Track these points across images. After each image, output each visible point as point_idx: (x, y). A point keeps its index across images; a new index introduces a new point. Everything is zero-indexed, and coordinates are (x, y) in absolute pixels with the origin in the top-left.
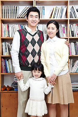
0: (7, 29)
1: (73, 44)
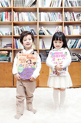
0: (17, 16)
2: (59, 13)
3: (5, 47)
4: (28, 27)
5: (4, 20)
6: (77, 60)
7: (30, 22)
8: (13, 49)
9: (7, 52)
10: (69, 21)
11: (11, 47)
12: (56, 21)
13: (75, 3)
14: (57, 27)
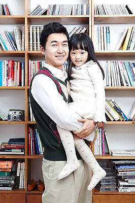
3: (5, 149)
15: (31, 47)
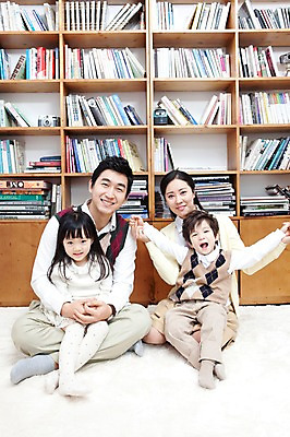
0: (77, 61)
1: (246, 98)
2: (220, 51)
3: (35, 167)
4: (116, 97)
5: (32, 76)
6: (286, 208)
7: (121, 80)
8: (63, 175)
9: (42, 184)
10: (256, 78)
11: (59, 167)
12: (212, 78)
13: (272, 16)
14: (215, 98)
15: (68, 27)
